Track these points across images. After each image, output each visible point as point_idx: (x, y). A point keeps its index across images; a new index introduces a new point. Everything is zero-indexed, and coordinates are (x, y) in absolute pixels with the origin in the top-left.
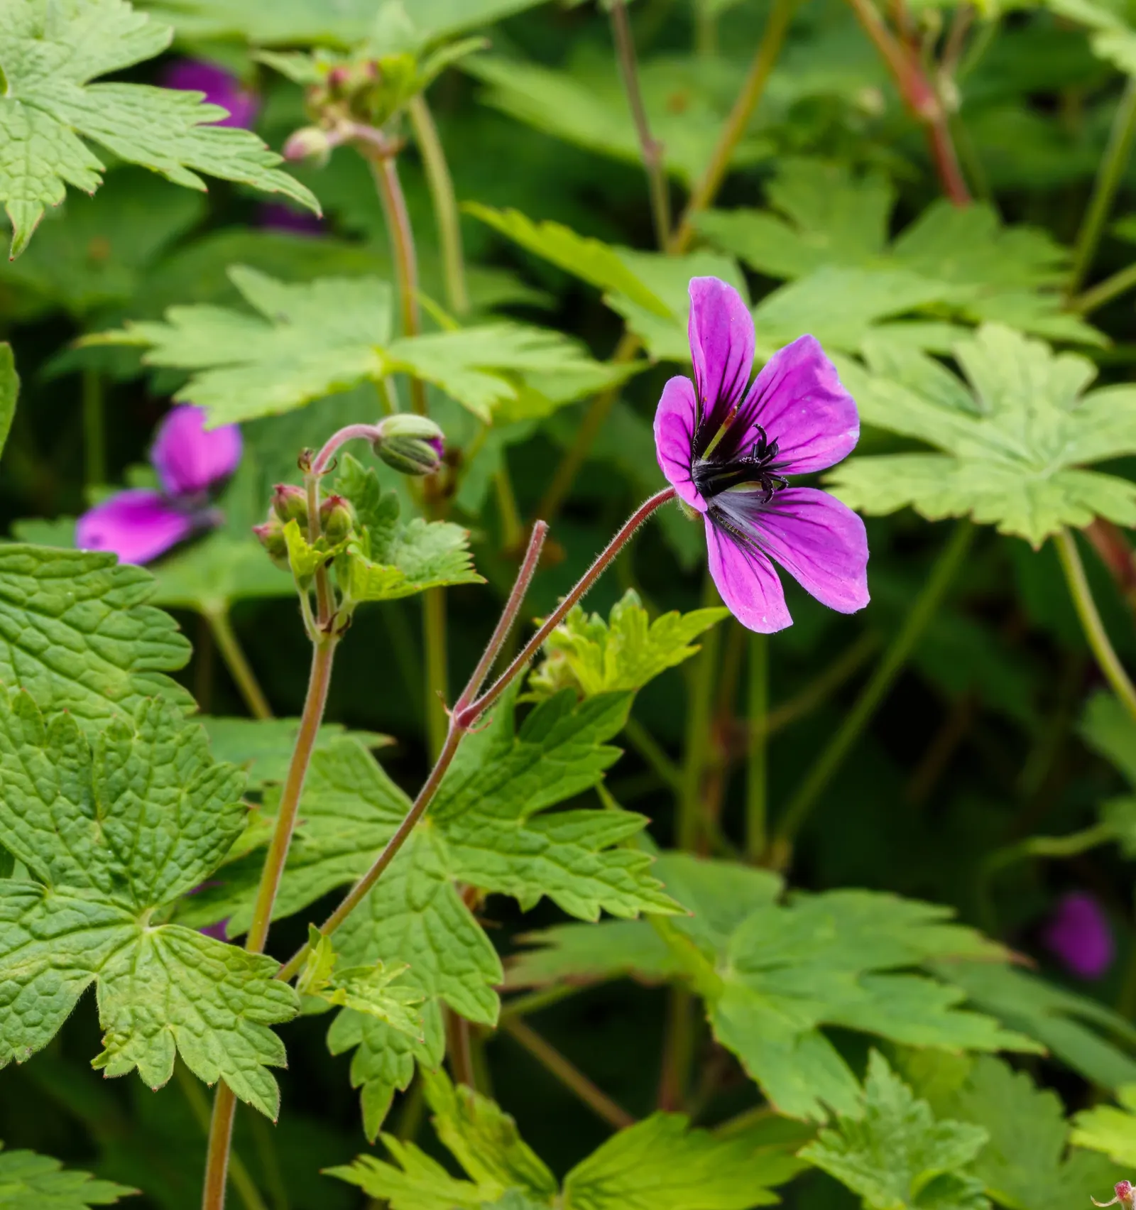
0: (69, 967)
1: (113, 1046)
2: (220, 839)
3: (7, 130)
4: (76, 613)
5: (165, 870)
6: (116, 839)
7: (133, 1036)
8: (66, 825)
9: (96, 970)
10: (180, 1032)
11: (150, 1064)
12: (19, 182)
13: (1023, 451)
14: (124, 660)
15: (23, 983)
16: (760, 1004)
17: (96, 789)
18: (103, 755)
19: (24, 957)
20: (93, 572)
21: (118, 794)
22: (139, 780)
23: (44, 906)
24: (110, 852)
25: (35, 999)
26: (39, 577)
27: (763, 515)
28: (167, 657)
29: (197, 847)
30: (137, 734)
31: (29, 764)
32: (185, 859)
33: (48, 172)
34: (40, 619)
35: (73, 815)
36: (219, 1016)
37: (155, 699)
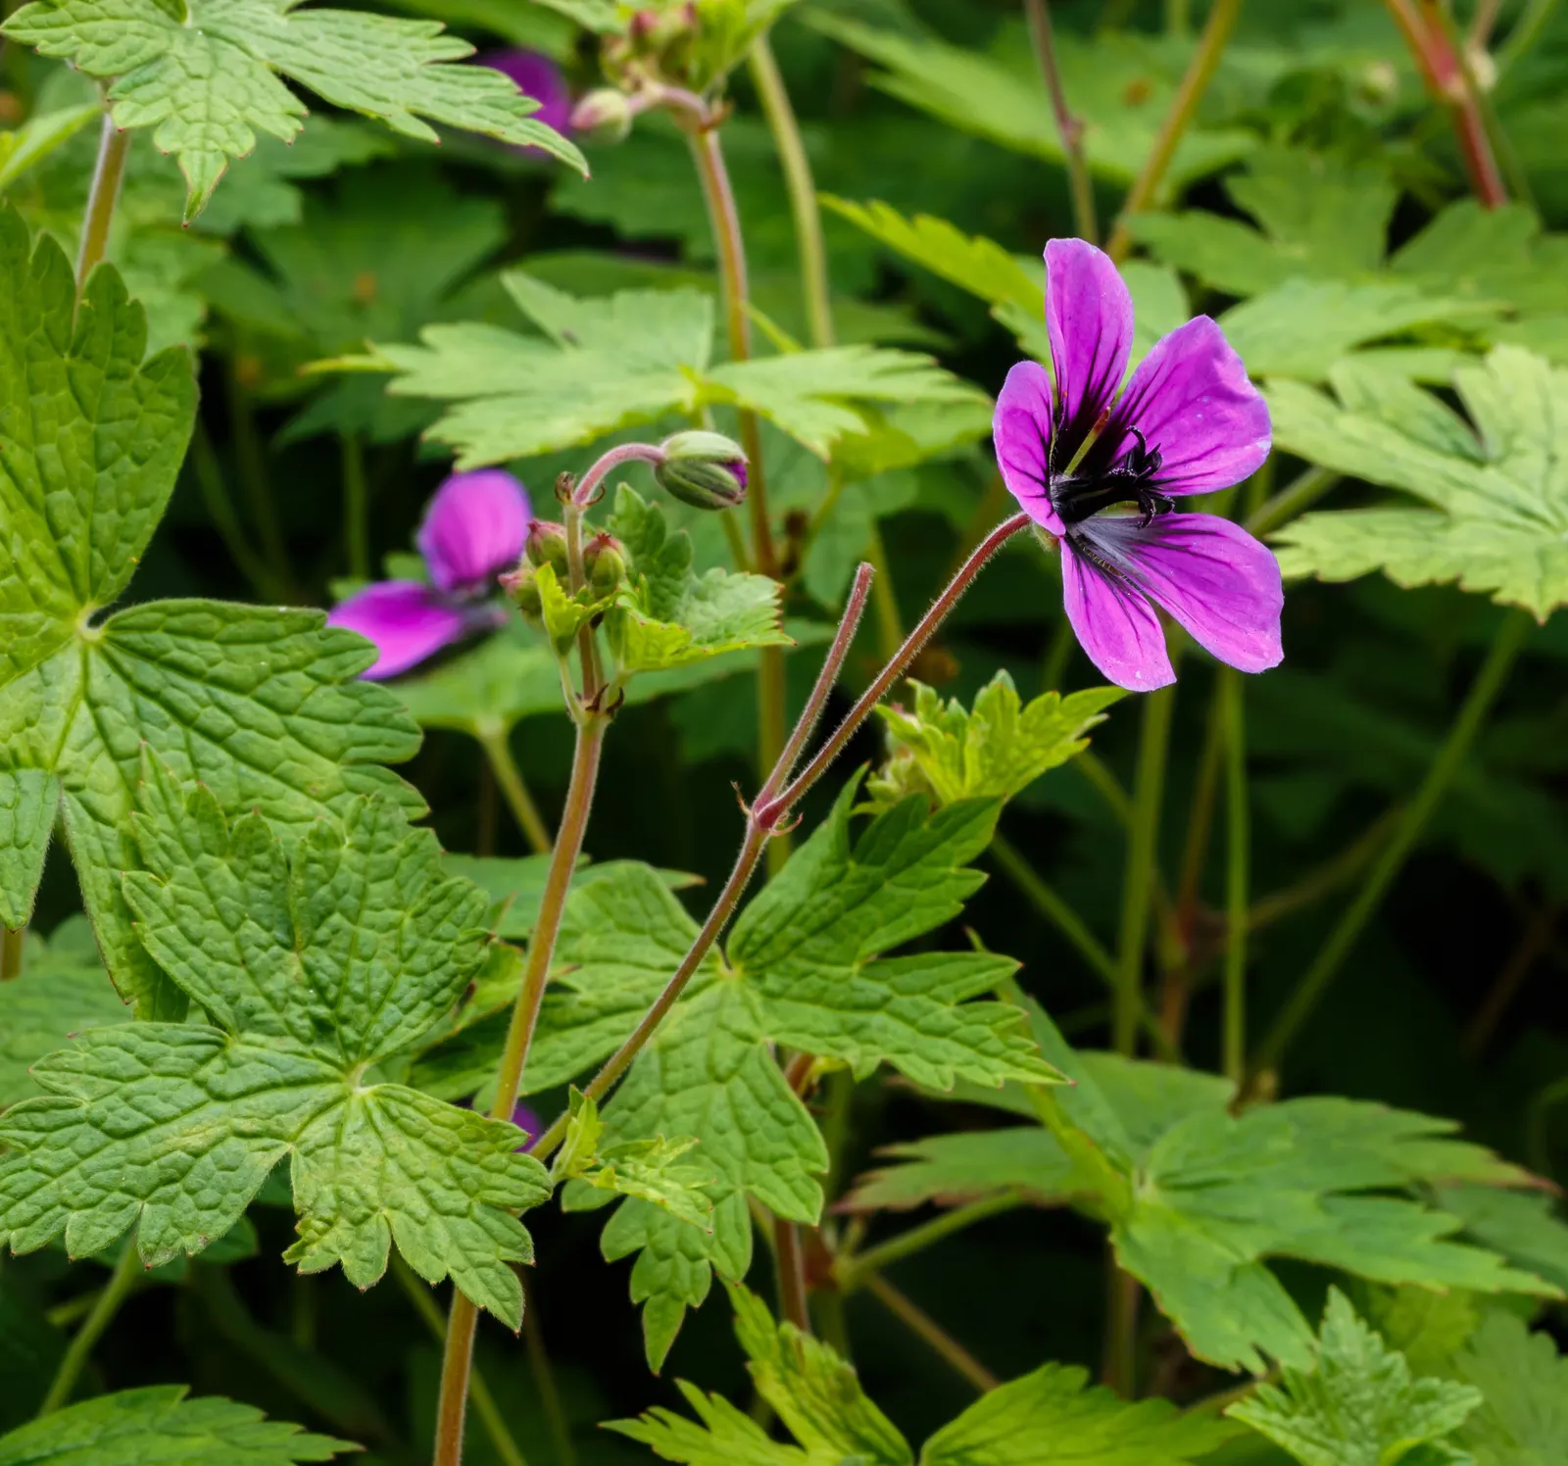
0: (255, 1135)
1: (311, 1234)
2: (454, 976)
3: (184, 66)
4: (271, 689)
5: (382, 1015)
6: (319, 975)
7: (337, 1223)
8: (257, 956)
9: (291, 1139)
10: (397, 1218)
11: (357, 1257)
12: (196, 130)
13: (1539, 507)
14: (334, 748)
15: (197, 1154)
16: (1187, 1230)
17: (294, 911)
18: (303, 867)
19: (199, 1122)
20: (294, 636)
21: (322, 918)
22: (350, 900)
23: (225, 1057)
24: (311, 991)
25: (213, 1174)
26: (224, 643)
27: (1144, 547)
28: (390, 745)
29: (424, 985)
30: (348, 841)
31: (209, 879)
32: (406, 1002)
33: (235, 117)
34: (223, 695)
35: (265, 943)
36: (448, 1199)
37: (372, 797)
